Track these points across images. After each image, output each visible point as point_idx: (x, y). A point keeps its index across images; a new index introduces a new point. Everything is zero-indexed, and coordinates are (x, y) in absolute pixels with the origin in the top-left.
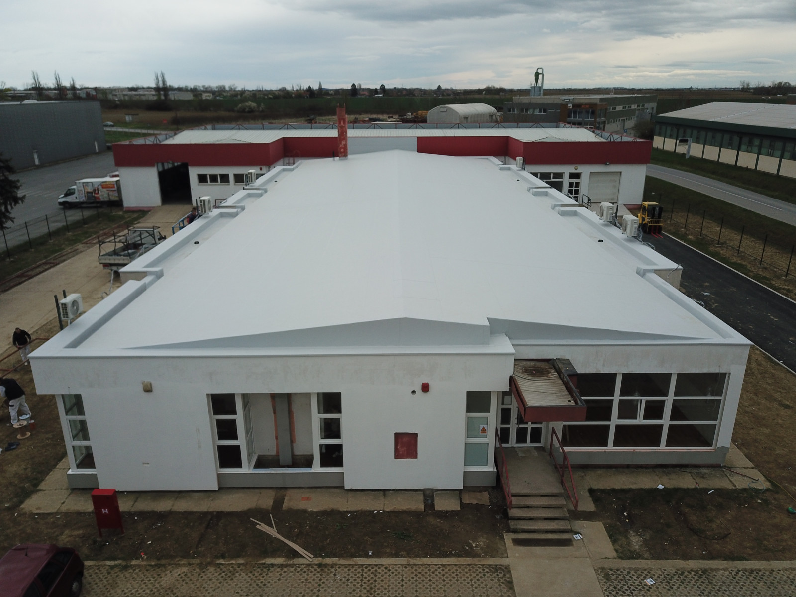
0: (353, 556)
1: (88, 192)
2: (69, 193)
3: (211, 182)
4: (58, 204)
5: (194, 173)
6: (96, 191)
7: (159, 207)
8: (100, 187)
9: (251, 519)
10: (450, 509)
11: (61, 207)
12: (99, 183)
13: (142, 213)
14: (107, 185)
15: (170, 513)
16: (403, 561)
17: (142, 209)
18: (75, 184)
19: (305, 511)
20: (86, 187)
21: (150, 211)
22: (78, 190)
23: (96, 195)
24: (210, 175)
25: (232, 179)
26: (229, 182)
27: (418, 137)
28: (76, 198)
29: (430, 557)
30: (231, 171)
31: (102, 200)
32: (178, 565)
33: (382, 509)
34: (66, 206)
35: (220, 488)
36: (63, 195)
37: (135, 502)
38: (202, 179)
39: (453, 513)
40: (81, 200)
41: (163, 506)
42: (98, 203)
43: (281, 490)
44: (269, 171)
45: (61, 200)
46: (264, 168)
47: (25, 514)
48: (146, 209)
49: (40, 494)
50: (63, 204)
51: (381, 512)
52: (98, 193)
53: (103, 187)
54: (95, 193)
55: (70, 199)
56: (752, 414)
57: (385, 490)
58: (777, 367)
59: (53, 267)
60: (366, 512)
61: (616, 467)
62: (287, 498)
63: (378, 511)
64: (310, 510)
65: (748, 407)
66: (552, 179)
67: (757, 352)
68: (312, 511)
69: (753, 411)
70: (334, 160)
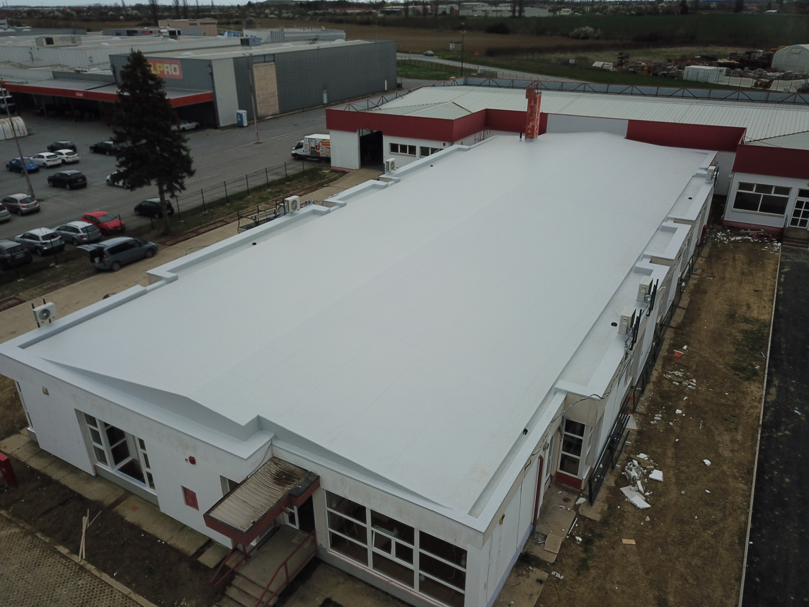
0: (105, 571)
1: (312, 147)
2: (300, 146)
3: (401, 152)
4: (291, 155)
5: (387, 141)
6: (317, 147)
7: (357, 170)
8: (321, 144)
9: (88, 510)
10: (207, 564)
11: (293, 157)
12: (320, 141)
13: (342, 173)
14: (326, 142)
15: (57, 483)
16: (126, 590)
17: (344, 170)
18: (303, 139)
19: (122, 518)
20: (311, 143)
21: (348, 173)
22: (305, 145)
23: (318, 151)
24: (401, 145)
25: (418, 151)
26: (415, 154)
27: (630, 121)
28: (304, 151)
29: (146, 598)
30: (419, 144)
31: (321, 155)
32: (18, 526)
33: (165, 540)
34: (297, 157)
35: (97, 475)
36: (294, 148)
37: (50, 464)
38: (394, 148)
39: (206, 568)
40: (307, 155)
41: (57, 475)
42: (318, 157)
43: (128, 493)
45: (293, 152)
46: (447, 143)
48: (347, 171)
50: (294, 155)
51: (163, 543)
52: (319, 149)
53: (323, 145)
54: (317, 149)
55: (300, 152)
56: (606, 593)
57: (185, 525)
58: (737, 547)
59: (221, 226)
60: (155, 537)
61: (377, 589)
62: (125, 502)
63: (162, 541)
64: (126, 519)
65: (613, 583)
66: (773, 194)
67: (743, 518)
68: (126, 521)
69: (614, 591)
70: (521, 141)
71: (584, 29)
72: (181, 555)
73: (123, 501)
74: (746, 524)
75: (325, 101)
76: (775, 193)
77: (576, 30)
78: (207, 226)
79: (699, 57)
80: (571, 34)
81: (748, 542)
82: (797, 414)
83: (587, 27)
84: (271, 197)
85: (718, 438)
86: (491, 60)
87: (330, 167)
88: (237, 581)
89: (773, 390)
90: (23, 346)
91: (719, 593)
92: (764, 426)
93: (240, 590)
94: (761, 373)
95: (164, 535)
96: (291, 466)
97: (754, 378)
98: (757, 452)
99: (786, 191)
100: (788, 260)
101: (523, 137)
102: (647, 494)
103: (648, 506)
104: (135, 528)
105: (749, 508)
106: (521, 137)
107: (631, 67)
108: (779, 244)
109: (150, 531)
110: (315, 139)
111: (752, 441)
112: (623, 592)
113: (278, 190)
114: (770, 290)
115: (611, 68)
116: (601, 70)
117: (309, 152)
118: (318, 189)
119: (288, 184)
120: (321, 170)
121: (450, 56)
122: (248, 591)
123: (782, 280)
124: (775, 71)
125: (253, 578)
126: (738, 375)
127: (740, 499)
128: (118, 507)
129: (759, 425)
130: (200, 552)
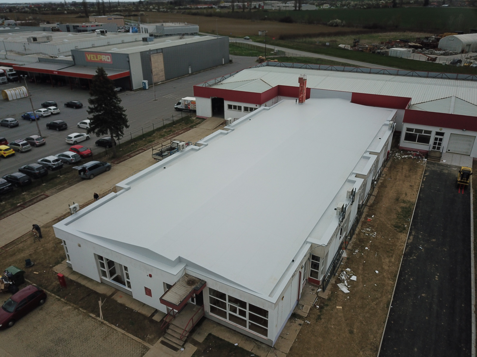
0: (112, 324)
1: (186, 105)
2: (179, 104)
3: (233, 109)
5: (226, 103)
6: (188, 104)
7: (211, 118)
8: (190, 103)
9: (100, 298)
10: (156, 320)
11: (175, 110)
12: (190, 101)
13: (203, 119)
15: (84, 286)
16: (123, 332)
17: (204, 118)
18: (181, 100)
19: (116, 301)
20: (185, 102)
21: (206, 119)
22: (182, 103)
23: (189, 106)
24: (233, 105)
25: (243, 109)
26: (241, 110)
27: (353, 93)
28: (181, 106)
29: (132, 335)
30: (243, 105)
31: (191, 109)
32: (70, 305)
33: (137, 310)
34: (177, 110)
35: (102, 282)
36: (176, 104)
37: (79, 278)
38: (230, 107)
39: (156, 322)
40: (183, 108)
41: (83, 282)
42: (189, 110)
43: (117, 290)
44: (260, 107)
45: (175, 107)
46: (258, 105)
47: (52, 271)
48: (205, 118)
49: (61, 264)
50: (176, 108)
52: (189, 105)
53: (192, 103)
54: (188, 105)
55: (179, 106)
56: (328, 329)
57: (145, 304)
58: (386, 309)
59: (142, 152)
60: (132, 309)
61: (231, 329)
62: (116, 294)
63: (135, 311)
64: (118, 301)
65: (331, 325)
67: (390, 296)
69: (331, 328)
70: (296, 104)
71: (335, 21)
72: (144, 317)
74: (391, 299)
75: (190, 72)
76: (424, 133)
77: (331, 21)
78: (134, 152)
79: (399, 40)
80: (328, 23)
81: (390, 306)
82: (420, 248)
83: (337, 20)
84: (166, 135)
85: (383, 261)
86: (282, 42)
87: (196, 116)
88: (171, 327)
89: (411, 237)
90: (67, 224)
92: (405, 255)
93: (172, 330)
94: (407, 229)
95: (136, 308)
96: (193, 277)
97: (404, 231)
98: (400, 267)
99: (430, 132)
100: (429, 169)
101: (298, 101)
102: (349, 286)
103: (349, 292)
104: (123, 306)
105: (393, 292)
106: (296, 102)
107: (360, 48)
108: (426, 160)
109: (129, 307)
110: (187, 100)
111: (398, 261)
112: (335, 328)
113: (169, 130)
114: (418, 185)
115: (349, 49)
116: (344, 49)
118: (190, 129)
119: (174, 127)
120: (191, 117)
121: (259, 40)
122: (176, 331)
123: (424, 180)
124: (440, 50)
125: (177, 325)
126: (396, 230)
127: (389, 288)
128: (113, 296)
129: (402, 254)
130: (153, 315)
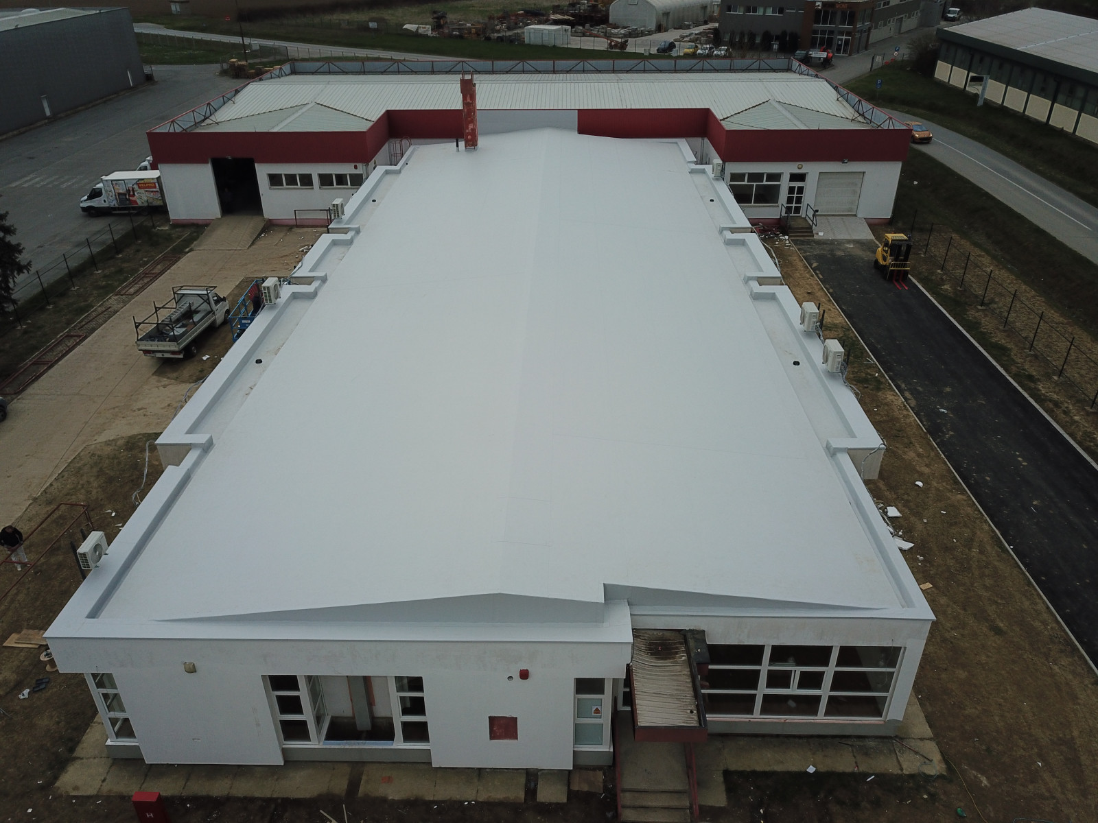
4: (80, 210)
5: (262, 172)
10: (554, 800)
15: (228, 799)
17: (195, 222)
18: (101, 182)
19: (384, 800)
20: (117, 187)
22: (106, 191)
24: (285, 175)
25: (316, 180)
26: (312, 186)
27: (580, 111)
30: (315, 170)
33: (474, 798)
36: (86, 197)
38: (275, 180)
39: (559, 806)
40: (112, 205)
42: (134, 208)
43: (357, 767)
45: (84, 205)
46: (359, 165)
48: (200, 222)
50: (87, 210)
54: (129, 196)
55: (96, 203)
56: (952, 643)
57: (480, 769)
58: (1004, 555)
59: (78, 344)
60: (455, 801)
61: (763, 736)
62: (364, 778)
63: (469, 802)
64: (390, 798)
65: (949, 632)
66: (765, 183)
67: (985, 527)
68: (393, 800)
69: (955, 638)
70: (458, 150)
72: (512, 806)
73: (360, 779)
74: (993, 531)
75: (48, 113)
76: (766, 181)
78: (51, 349)
79: (522, 12)
81: (1010, 548)
82: (943, 412)
84: (116, 284)
85: (906, 457)
86: (246, 26)
87: (168, 220)
88: (626, 799)
89: (907, 394)
90: (94, 614)
91: (1027, 604)
92: (929, 432)
93: (635, 808)
94: (883, 380)
95: (469, 793)
96: (655, 633)
97: (882, 387)
98: (946, 460)
99: (775, 177)
100: (808, 254)
101: (462, 144)
102: (900, 533)
103: (913, 545)
104: (413, 804)
105: (983, 515)
106: (457, 146)
107: (454, 30)
108: (787, 237)
109: (439, 797)
110: (123, 180)
111: (933, 450)
112: (962, 635)
113: (113, 269)
114: (819, 290)
115: (429, 33)
116: (416, 35)
117: (115, 202)
118: (179, 258)
119: (121, 258)
120: (154, 227)
123: (821, 277)
124: (616, 27)
125: (643, 786)
126: (867, 387)
127: (969, 510)
128: (361, 789)
129: (925, 434)
130: (531, 792)
